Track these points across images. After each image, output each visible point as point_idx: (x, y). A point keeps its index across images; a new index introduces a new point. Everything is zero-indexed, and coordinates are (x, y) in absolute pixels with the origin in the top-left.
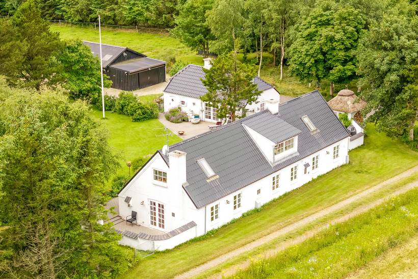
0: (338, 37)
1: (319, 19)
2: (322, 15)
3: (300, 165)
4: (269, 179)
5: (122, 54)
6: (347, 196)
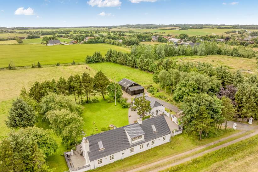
0: (186, 91)
1: (183, 84)
2: (184, 83)
3: (145, 144)
4: (129, 150)
5: (132, 85)
6: (157, 160)
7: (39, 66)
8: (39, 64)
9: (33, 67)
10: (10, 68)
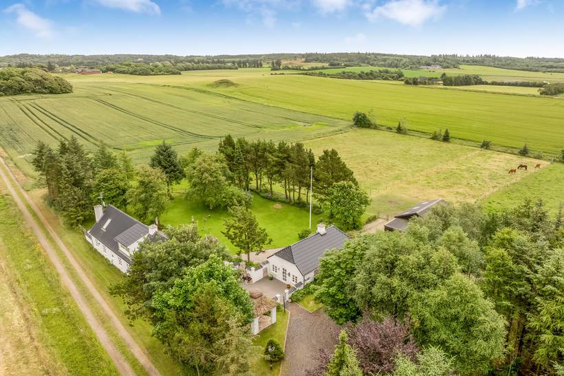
7: (446, 139)
8: (447, 132)
9: (435, 138)
10: (399, 130)
